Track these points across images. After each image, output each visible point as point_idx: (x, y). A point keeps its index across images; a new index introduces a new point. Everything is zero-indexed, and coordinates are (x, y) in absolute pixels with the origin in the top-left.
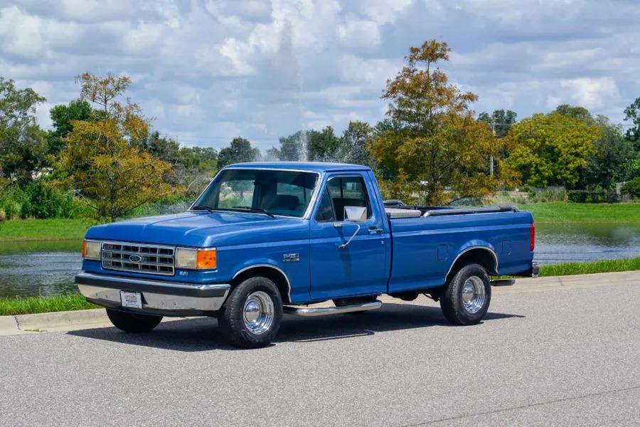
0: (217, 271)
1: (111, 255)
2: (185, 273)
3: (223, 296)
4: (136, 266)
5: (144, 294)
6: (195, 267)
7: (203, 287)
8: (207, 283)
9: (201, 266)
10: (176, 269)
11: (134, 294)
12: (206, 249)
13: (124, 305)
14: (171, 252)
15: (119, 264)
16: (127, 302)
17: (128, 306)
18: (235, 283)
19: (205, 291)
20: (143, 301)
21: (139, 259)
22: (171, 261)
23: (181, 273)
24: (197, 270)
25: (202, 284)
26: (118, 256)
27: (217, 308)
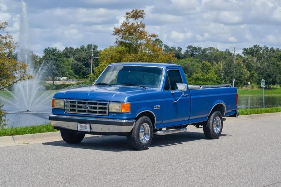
0: (130, 113)
1: (69, 106)
2: (115, 114)
3: (133, 125)
4: (85, 111)
5: (91, 124)
6: (120, 112)
7: (124, 121)
8: (126, 119)
9: (123, 111)
10: (109, 112)
11: (86, 125)
12: (126, 103)
13: (79, 130)
14: (106, 104)
15: (74, 110)
16: (81, 129)
17: (82, 130)
18: (136, 119)
19: (125, 123)
20: (91, 128)
21: (88, 108)
22: (105, 108)
23: (112, 114)
24: (121, 113)
25: (124, 119)
26: (74, 106)
27: (130, 131)
